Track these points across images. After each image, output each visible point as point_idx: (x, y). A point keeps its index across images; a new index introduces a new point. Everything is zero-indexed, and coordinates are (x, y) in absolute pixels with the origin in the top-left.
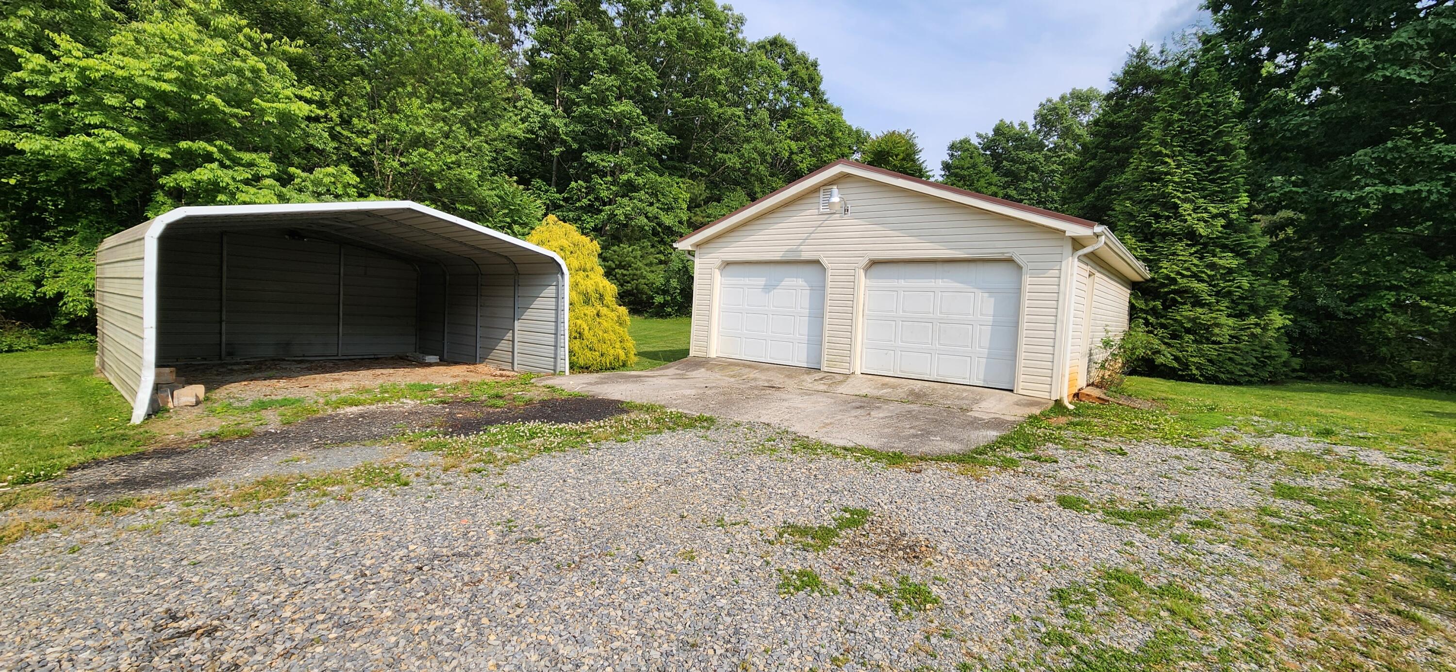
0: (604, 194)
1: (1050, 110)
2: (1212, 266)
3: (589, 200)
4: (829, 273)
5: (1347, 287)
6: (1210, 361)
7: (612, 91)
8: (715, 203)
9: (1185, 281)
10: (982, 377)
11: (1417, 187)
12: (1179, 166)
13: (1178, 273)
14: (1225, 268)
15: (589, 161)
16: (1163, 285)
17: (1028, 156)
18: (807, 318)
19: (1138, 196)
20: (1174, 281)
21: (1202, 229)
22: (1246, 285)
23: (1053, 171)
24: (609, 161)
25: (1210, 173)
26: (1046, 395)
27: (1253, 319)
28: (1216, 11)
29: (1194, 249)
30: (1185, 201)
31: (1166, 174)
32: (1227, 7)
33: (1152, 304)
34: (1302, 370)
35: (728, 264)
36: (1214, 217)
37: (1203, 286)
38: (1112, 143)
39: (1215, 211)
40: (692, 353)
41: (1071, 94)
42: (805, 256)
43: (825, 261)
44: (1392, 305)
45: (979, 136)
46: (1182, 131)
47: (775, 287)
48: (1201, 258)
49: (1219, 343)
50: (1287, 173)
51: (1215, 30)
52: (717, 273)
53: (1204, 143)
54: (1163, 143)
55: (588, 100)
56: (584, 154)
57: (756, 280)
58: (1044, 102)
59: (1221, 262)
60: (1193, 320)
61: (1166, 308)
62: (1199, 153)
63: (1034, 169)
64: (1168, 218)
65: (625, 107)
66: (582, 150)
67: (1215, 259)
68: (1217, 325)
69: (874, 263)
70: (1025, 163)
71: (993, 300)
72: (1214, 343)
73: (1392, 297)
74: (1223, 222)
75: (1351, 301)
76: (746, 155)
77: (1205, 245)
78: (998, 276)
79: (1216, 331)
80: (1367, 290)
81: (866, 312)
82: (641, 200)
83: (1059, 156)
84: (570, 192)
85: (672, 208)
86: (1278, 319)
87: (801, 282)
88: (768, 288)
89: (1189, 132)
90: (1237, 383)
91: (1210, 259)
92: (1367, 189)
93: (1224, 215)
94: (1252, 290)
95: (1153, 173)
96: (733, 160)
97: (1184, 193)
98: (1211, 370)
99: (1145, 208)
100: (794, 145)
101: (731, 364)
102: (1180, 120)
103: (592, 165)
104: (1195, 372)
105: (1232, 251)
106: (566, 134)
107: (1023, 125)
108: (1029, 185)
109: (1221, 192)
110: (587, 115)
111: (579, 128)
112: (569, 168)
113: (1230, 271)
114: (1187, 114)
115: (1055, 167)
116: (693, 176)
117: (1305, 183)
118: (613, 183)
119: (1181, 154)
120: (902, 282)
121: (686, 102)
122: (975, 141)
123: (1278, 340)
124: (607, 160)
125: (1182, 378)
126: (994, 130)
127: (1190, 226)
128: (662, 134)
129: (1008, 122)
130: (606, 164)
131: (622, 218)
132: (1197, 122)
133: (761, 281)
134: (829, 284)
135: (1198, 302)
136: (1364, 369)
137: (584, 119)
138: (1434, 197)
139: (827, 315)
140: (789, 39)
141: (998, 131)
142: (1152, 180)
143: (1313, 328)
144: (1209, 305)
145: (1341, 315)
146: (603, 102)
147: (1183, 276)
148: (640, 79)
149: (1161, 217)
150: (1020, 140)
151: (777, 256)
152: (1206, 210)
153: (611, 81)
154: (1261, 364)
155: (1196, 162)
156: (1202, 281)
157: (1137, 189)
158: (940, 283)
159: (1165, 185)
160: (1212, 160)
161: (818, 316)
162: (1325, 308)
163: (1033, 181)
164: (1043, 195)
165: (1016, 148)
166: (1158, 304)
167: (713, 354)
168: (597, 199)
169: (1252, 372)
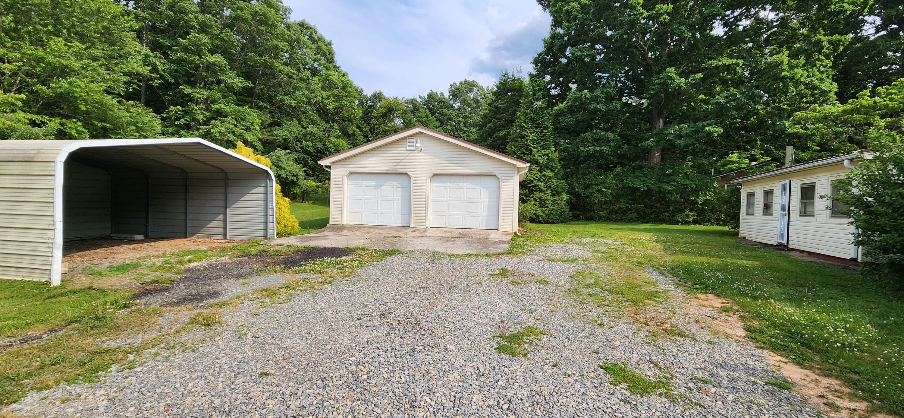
0: (200, 117)
1: (456, 89)
2: (544, 175)
3: (186, 120)
4: (413, 179)
5: (584, 184)
6: (545, 214)
7: (205, 46)
8: (277, 127)
9: (536, 181)
10: (484, 225)
11: (603, 148)
12: (531, 133)
13: (534, 179)
14: (548, 176)
15: (185, 92)
16: (529, 183)
17: (448, 112)
18: (400, 202)
19: (516, 144)
20: (532, 182)
21: (540, 160)
22: (555, 183)
23: (460, 121)
24: (203, 95)
25: (541, 137)
26: (511, 231)
27: (557, 197)
28: (536, 65)
29: (538, 169)
30: (534, 148)
31: (527, 136)
32: (539, 64)
33: (525, 191)
34: (572, 216)
35: (352, 173)
36: (544, 155)
37: (542, 184)
38: (498, 116)
39: (544, 153)
40: (331, 222)
41: (464, 82)
42: (400, 170)
43: (410, 174)
44: (597, 191)
45: (420, 97)
46: (531, 118)
47: (381, 186)
48: (540, 172)
49: (548, 207)
50: (565, 139)
51: (534, 72)
52: (346, 178)
53: (539, 124)
54: (525, 122)
55: (186, 49)
56: (181, 87)
57: (371, 182)
58: (452, 84)
59: (547, 174)
60: (539, 198)
61: (530, 193)
62: (537, 128)
63: (451, 119)
64: (528, 155)
65: (217, 58)
66: (177, 84)
67: (545, 173)
68: (547, 200)
69: (435, 175)
70: (446, 115)
71: (488, 192)
72: (547, 207)
73: (596, 187)
74: (547, 157)
75: (585, 190)
76: (298, 98)
77: (541, 167)
78: (491, 182)
79: (547, 202)
80: (589, 186)
81: (431, 198)
82: (229, 123)
83: (462, 114)
84: (168, 113)
85: (250, 129)
86: (565, 197)
87: (396, 184)
88: (377, 187)
89: (533, 119)
90: (554, 223)
91: (544, 173)
92: (590, 148)
93: (547, 155)
94: (557, 186)
95: (521, 135)
96: (288, 100)
97: (533, 144)
98: (546, 218)
99: (519, 149)
100: (324, 94)
101: (359, 227)
102: (531, 113)
103: (188, 95)
104: (541, 219)
105: (550, 169)
106: (163, 70)
107: (442, 94)
108: (449, 127)
109: (546, 145)
110: (184, 60)
111: (174, 67)
112: (164, 95)
113: (550, 178)
114: (532, 111)
115: (460, 119)
116: (260, 108)
117: (570, 144)
118: (207, 109)
119: (531, 128)
120: (448, 184)
121: (257, 60)
122: (419, 100)
123: (565, 205)
124: (200, 93)
125: (536, 222)
126: (428, 96)
127: (537, 159)
128: (241, 79)
129: (435, 92)
130: (201, 96)
131: (218, 135)
132: (536, 115)
133: (373, 183)
134: (413, 185)
135: (541, 191)
136: (588, 215)
137: (180, 62)
138: (607, 152)
139: (412, 200)
140: (311, 24)
141: (430, 96)
142: (522, 138)
143: (574, 200)
144: (544, 191)
145: (582, 195)
146: (199, 53)
147: (536, 180)
148: (224, 40)
149: (525, 154)
150: (441, 102)
151: (384, 170)
152: (541, 152)
153: (205, 39)
154: (561, 215)
155: (536, 132)
156: (541, 182)
157: (516, 141)
158: (465, 185)
159: (527, 140)
160: (542, 132)
161: (407, 201)
162: (578, 192)
163: (451, 126)
164: (456, 133)
165: (441, 107)
166: (527, 191)
167: (345, 223)
168: (194, 120)
169: (558, 218)
